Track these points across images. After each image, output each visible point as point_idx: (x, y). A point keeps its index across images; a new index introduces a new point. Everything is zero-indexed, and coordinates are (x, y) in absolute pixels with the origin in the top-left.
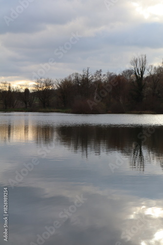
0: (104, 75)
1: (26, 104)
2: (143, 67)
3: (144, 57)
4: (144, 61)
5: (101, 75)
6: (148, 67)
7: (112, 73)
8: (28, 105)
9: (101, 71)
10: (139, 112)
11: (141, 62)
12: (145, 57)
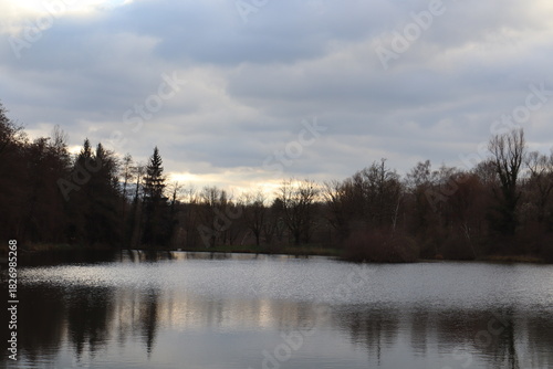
0: (436, 173)
1: (257, 236)
2: (517, 157)
3: (519, 135)
4: (519, 143)
5: (427, 172)
6: (527, 156)
7: (454, 168)
8: (262, 238)
9: (428, 162)
10: (506, 257)
11: (513, 146)
12: (522, 135)
